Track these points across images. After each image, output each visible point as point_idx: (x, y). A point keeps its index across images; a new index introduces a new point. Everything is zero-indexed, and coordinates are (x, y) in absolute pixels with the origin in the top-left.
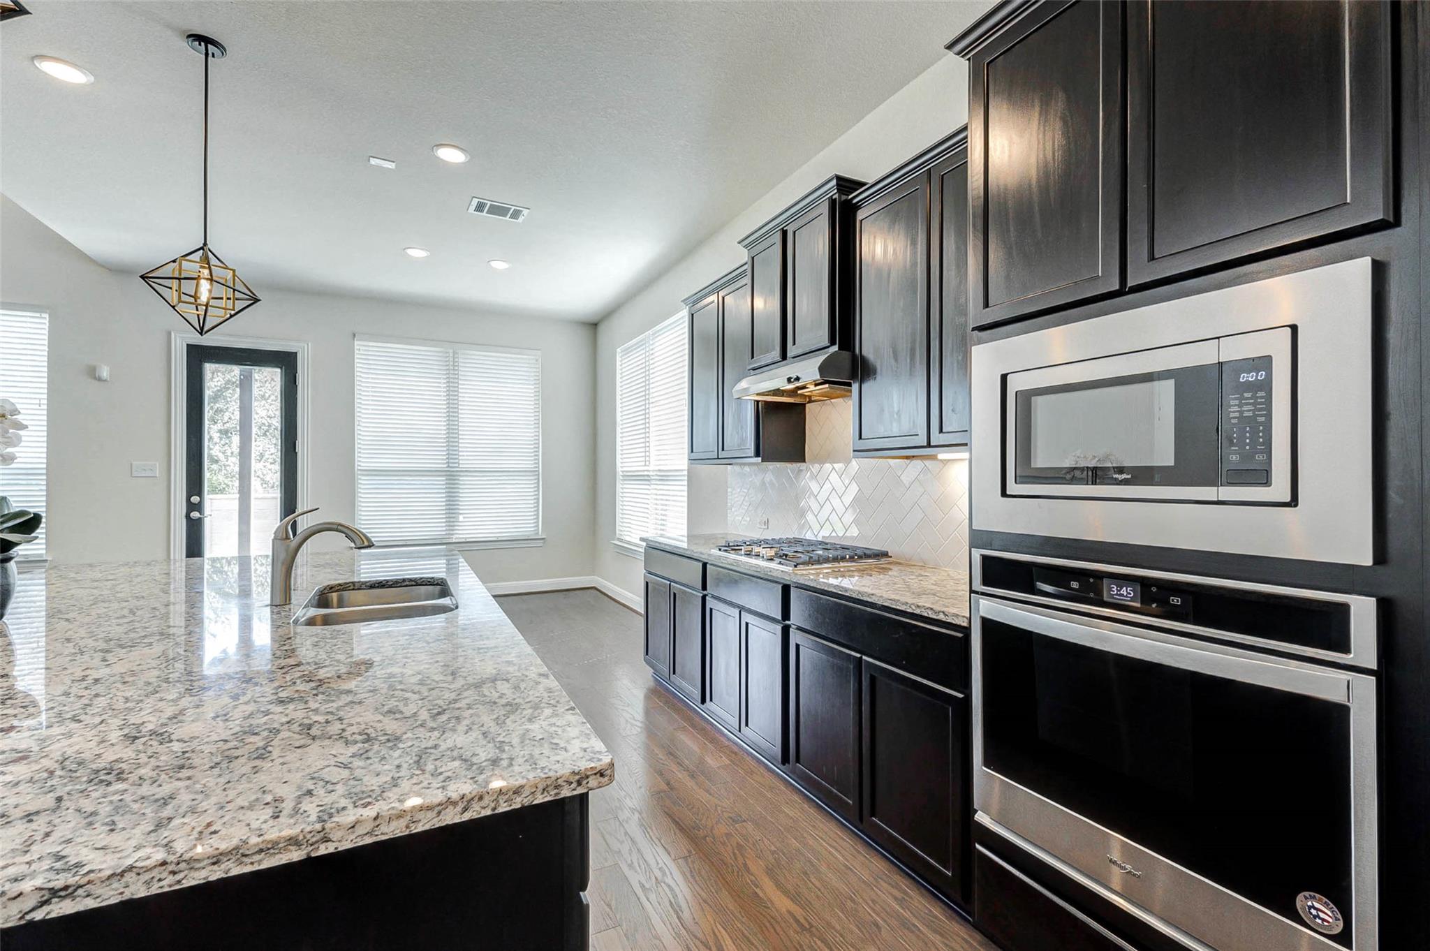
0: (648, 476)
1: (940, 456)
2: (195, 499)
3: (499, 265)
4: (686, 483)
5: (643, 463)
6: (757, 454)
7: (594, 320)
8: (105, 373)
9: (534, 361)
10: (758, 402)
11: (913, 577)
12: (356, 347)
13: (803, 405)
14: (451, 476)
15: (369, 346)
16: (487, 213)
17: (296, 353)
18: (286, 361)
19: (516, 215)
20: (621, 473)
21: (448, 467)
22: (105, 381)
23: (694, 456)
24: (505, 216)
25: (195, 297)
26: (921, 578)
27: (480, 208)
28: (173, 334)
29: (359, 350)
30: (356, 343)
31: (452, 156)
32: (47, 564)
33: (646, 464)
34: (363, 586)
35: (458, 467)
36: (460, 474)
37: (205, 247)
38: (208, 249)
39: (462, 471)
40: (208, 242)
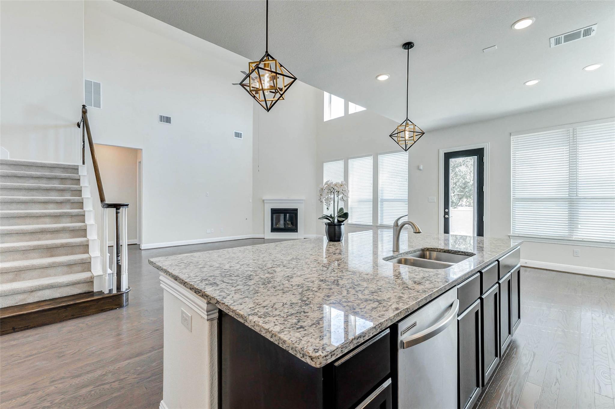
2: (447, 210)
8: (421, 167)
12: (512, 140)
14: (572, 201)
16: (564, 42)
17: (484, 148)
18: (479, 153)
21: (571, 196)
22: (422, 170)
24: (579, 37)
25: (405, 137)
27: (558, 42)
28: (440, 150)
29: (513, 140)
30: (511, 137)
31: (524, 25)
32: (408, 229)
34: (441, 251)
35: (577, 196)
36: (580, 200)
37: (407, 119)
38: (408, 120)
39: (580, 199)
40: (408, 117)
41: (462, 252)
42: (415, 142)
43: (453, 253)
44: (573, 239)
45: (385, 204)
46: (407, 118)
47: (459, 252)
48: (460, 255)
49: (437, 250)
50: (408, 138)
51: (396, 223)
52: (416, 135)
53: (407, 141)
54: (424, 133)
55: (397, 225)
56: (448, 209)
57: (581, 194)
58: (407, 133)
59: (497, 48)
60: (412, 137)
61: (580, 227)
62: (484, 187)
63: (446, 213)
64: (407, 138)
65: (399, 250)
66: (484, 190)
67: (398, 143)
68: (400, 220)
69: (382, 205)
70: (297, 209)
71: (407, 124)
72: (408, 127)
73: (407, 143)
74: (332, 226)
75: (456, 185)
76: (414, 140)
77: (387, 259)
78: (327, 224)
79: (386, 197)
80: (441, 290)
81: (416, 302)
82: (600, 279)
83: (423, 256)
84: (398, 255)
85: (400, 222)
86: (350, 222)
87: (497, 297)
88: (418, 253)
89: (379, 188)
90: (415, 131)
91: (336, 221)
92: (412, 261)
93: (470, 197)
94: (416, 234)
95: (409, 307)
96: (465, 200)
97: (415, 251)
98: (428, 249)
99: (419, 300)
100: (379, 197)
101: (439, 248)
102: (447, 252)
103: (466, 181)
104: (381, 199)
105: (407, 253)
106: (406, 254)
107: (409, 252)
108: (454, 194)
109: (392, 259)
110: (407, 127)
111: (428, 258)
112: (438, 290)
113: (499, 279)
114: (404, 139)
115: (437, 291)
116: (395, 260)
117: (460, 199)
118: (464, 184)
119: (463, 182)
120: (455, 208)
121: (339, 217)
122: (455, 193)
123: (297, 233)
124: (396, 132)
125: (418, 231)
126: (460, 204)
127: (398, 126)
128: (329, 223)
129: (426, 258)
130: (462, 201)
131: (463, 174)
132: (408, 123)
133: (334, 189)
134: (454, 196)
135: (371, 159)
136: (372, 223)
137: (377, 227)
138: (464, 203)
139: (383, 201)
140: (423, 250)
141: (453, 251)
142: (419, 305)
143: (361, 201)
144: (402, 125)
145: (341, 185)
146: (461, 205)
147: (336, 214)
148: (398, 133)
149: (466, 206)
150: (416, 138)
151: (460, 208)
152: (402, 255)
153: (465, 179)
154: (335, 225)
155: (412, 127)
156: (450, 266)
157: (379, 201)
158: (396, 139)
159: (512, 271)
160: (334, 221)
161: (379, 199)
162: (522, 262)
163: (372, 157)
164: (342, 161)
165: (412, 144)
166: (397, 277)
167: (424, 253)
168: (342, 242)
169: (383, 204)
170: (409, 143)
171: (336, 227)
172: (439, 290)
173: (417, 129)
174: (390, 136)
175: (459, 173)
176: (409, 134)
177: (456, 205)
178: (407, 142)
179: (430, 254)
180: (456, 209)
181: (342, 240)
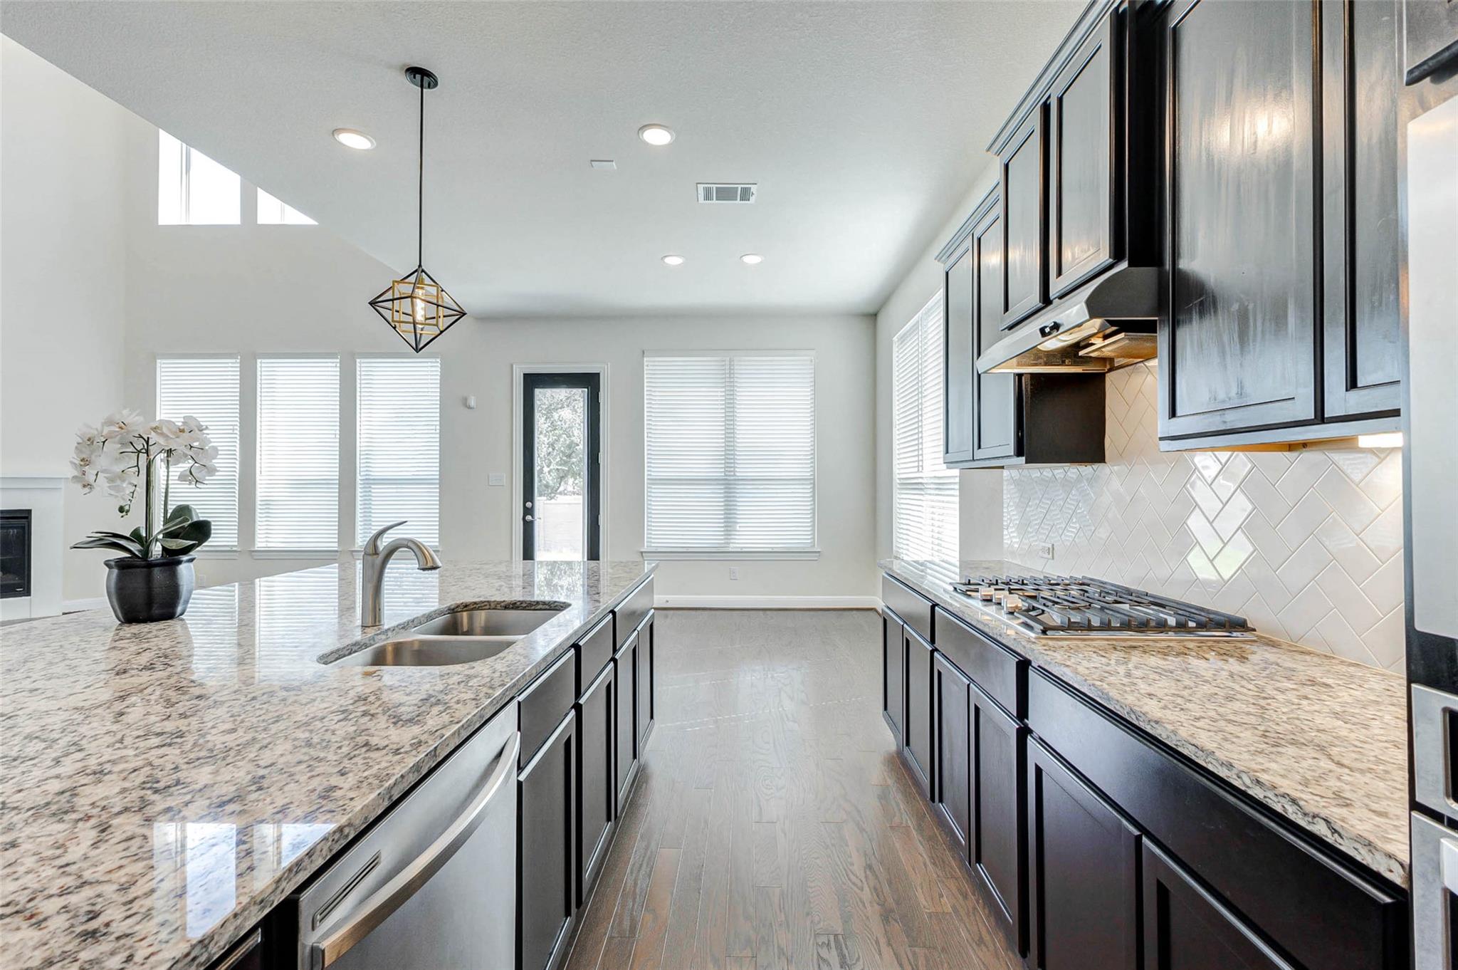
0: (921, 483)
1: (1365, 441)
2: (529, 504)
3: (752, 260)
4: (957, 493)
5: (916, 469)
6: (1019, 452)
7: (871, 310)
8: (472, 402)
9: (809, 362)
10: (1020, 376)
11: (1289, 685)
12: (645, 364)
13: (1100, 378)
14: (729, 484)
15: (654, 361)
16: (716, 200)
17: (599, 374)
18: (589, 382)
19: (746, 195)
20: (898, 481)
21: (726, 476)
22: (473, 409)
23: (951, 457)
24: (734, 198)
25: (413, 315)
26: (1307, 690)
27: (708, 196)
28: (512, 365)
29: (648, 366)
30: (645, 359)
31: (657, 137)
33: (920, 468)
34: (499, 607)
35: (735, 475)
36: (737, 482)
37: (420, 269)
38: (423, 271)
39: (739, 480)
40: (422, 264)
41: (544, 603)
42: (442, 332)
43: (524, 609)
44: (730, 550)
45: (377, 490)
46: (420, 266)
47: (538, 603)
48: (541, 609)
49: (488, 607)
50: (423, 319)
51: (372, 547)
52: (445, 314)
53: (419, 326)
54: (465, 314)
55: (376, 553)
56: (532, 501)
57: (741, 472)
58: (420, 305)
59: (615, 168)
60: (434, 318)
61: (738, 529)
62: (601, 455)
63: (528, 511)
64: (420, 317)
65: (380, 621)
66: (601, 461)
67: (395, 328)
68: (385, 536)
69: (367, 494)
70: (29, 512)
71: (419, 282)
72: (422, 288)
73: (418, 331)
74: (138, 570)
75: (553, 449)
76: (437, 325)
77: (337, 656)
78: (113, 563)
79: (377, 473)
80: (469, 723)
81: (379, 794)
82: (761, 613)
83: (452, 627)
84: (376, 637)
85: (384, 543)
86: (264, 545)
87: (611, 692)
88: (440, 621)
89: (358, 449)
90: (440, 303)
91: (156, 550)
92: (416, 647)
93: (579, 474)
94: (426, 572)
95: (350, 819)
96: (571, 481)
97: (429, 617)
98: (466, 606)
99: (392, 781)
100: (358, 471)
101: (493, 600)
102: (512, 608)
103: (572, 441)
104: (364, 478)
105: (405, 627)
106: (403, 628)
107: (413, 621)
108: (548, 469)
109: (355, 652)
110: (418, 288)
111: (465, 629)
112: (459, 729)
113: (615, 650)
114: (410, 319)
115: (458, 732)
116: (365, 655)
117: (562, 478)
118: (569, 446)
119: (568, 442)
120: (551, 498)
121: (170, 535)
122: (552, 467)
123: (29, 597)
124: (389, 296)
125: (430, 565)
126: (561, 489)
127: (394, 282)
128: (121, 560)
129: (460, 632)
130: (566, 483)
131: (567, 425)
132: (422, 282)
133: (147, 443)
134: (549, 472)
135: (334, 365)
136: (336, 545)
137: (353, 556)
138: (570, 489)
139: (369, 482)
140: (453, 609)
141: (525, 602)
142: (390, 797)
143: (301, 485)
144: (406, 280)
145: (182, 431)
146: (564, 493)
147: (158, 526)
148: (393, 300)
149: (574, 493)
150: (443, 323)
151: (560, 498)
152: (390, 633)
153: (570, 436)
154: (151, 566)
155: (433, 290)
156: (509, 644)
157: (358, 482)
158: (387, 314)
159: (639, 629)
160: (146, 551)
161: (359, 477)
162: (659, 599)
163: (338, 360)
164: (234, 361)
165: (433, 336)
166: (342, 717)
167: (454, 620)
168: (182, 620)
169: (370, 491)
170: (428, 333)
171: (156, 571)
172: (463, 726)
173: (447, 301)
174: (373, 303)
175: (559, 423)
176: (425, 310)
177: (552, 492)
178: (422, 329)
179: (471, 619)
180: (553, 501)
181: (182, 614)
